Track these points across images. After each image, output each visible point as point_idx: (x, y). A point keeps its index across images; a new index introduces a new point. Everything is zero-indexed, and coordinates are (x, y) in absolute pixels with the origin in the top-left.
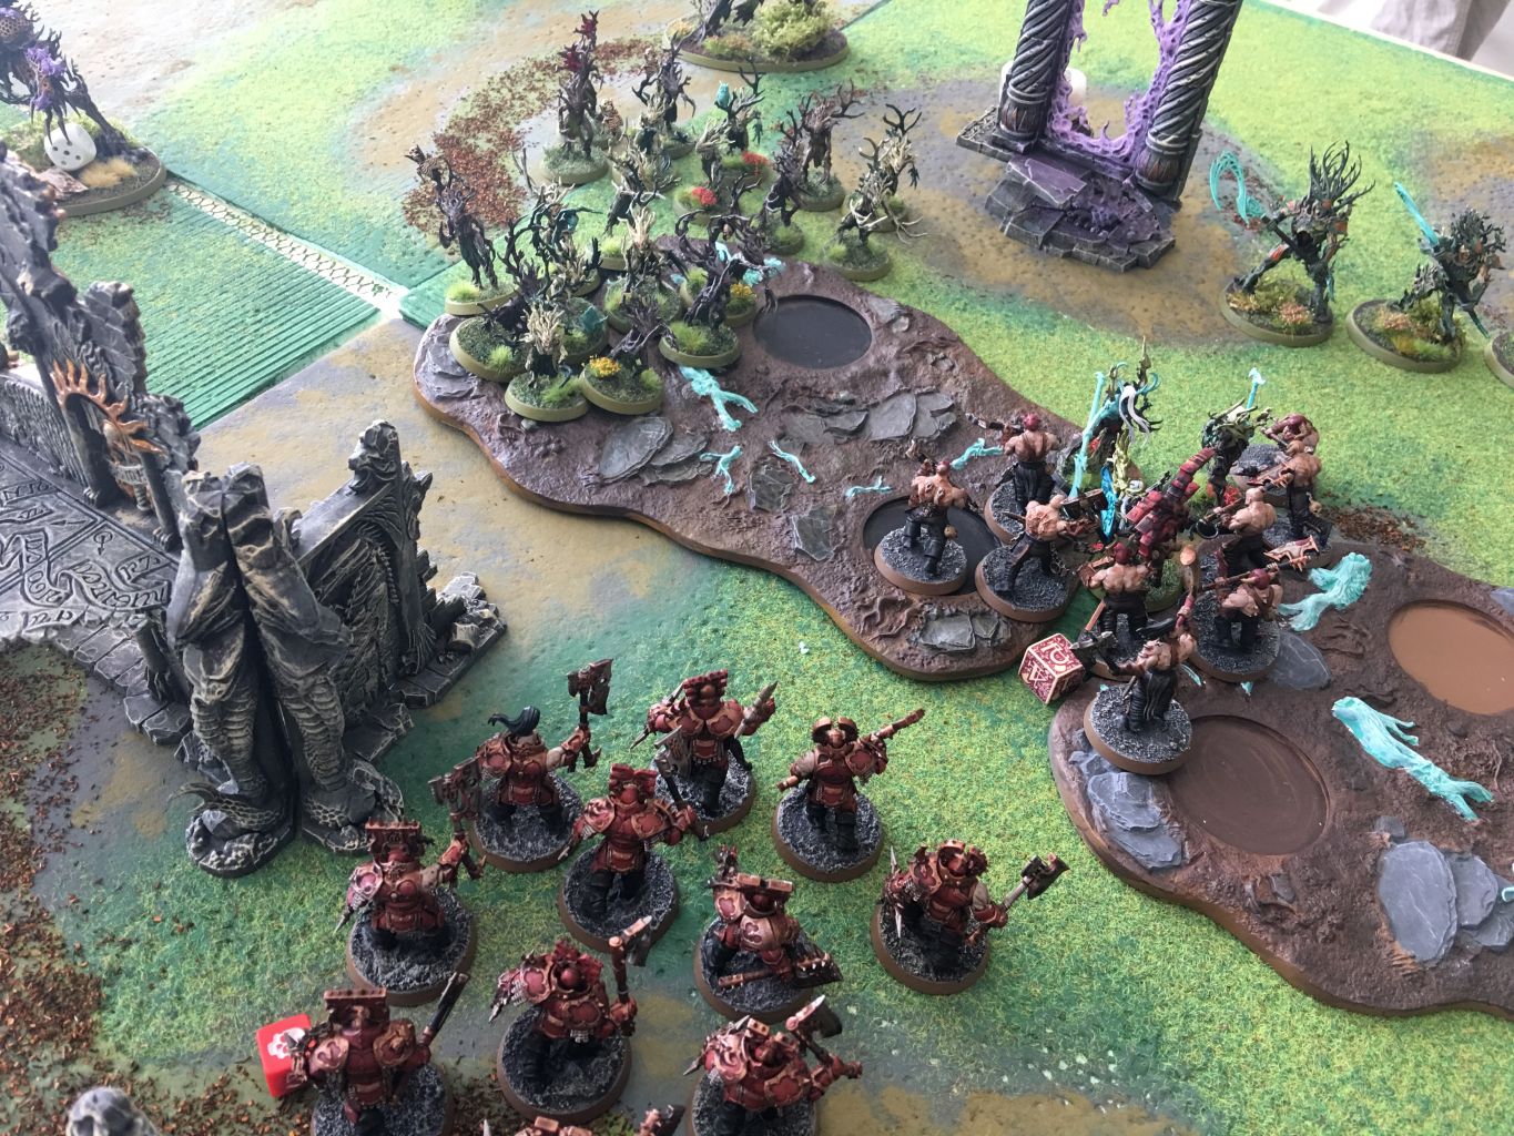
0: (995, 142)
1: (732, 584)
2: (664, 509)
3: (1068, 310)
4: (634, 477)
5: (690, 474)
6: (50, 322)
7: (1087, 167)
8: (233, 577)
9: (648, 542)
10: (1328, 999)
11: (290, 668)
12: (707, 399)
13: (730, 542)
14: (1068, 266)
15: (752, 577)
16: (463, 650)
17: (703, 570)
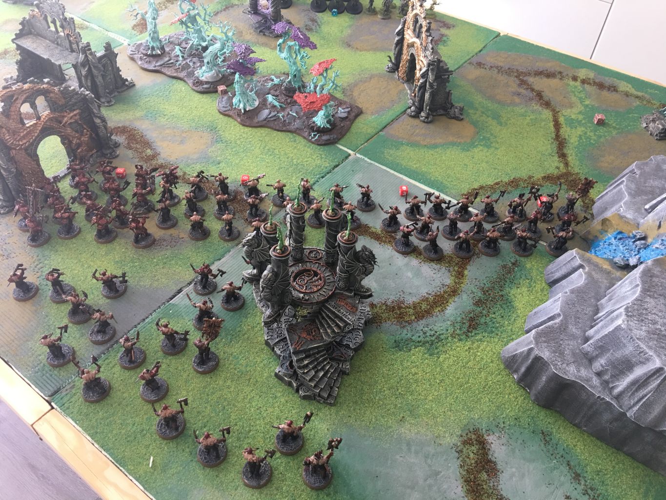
0: (249, 12)
1: (174, 81)
2: (164, 70)
3: (258, 44)
4: (161, 65)
5: (171, 65)
6: (64, 23)
7: (265, 17)
8: (86, 56)
9: (162, 75)
10: (244, 125)
11: (95, 72)
12: (178, 56)
13: (175, 75)
14: (264, 37)
15: (179, 80)
16: (127, 85)
17: (171, 79)
